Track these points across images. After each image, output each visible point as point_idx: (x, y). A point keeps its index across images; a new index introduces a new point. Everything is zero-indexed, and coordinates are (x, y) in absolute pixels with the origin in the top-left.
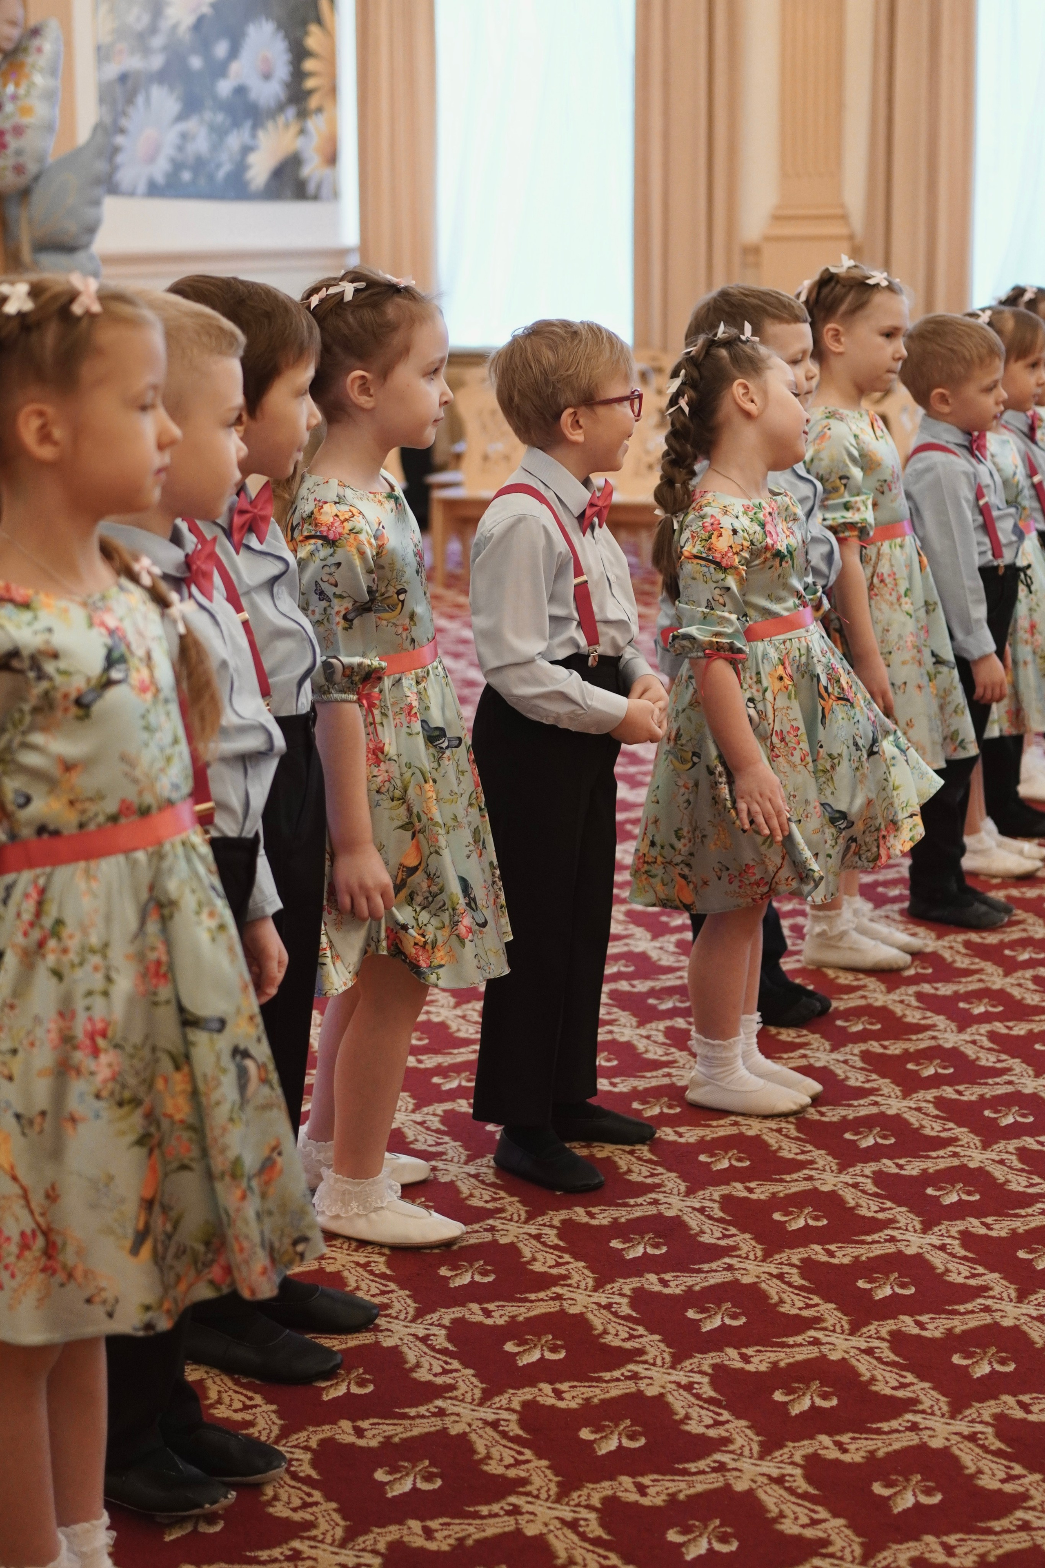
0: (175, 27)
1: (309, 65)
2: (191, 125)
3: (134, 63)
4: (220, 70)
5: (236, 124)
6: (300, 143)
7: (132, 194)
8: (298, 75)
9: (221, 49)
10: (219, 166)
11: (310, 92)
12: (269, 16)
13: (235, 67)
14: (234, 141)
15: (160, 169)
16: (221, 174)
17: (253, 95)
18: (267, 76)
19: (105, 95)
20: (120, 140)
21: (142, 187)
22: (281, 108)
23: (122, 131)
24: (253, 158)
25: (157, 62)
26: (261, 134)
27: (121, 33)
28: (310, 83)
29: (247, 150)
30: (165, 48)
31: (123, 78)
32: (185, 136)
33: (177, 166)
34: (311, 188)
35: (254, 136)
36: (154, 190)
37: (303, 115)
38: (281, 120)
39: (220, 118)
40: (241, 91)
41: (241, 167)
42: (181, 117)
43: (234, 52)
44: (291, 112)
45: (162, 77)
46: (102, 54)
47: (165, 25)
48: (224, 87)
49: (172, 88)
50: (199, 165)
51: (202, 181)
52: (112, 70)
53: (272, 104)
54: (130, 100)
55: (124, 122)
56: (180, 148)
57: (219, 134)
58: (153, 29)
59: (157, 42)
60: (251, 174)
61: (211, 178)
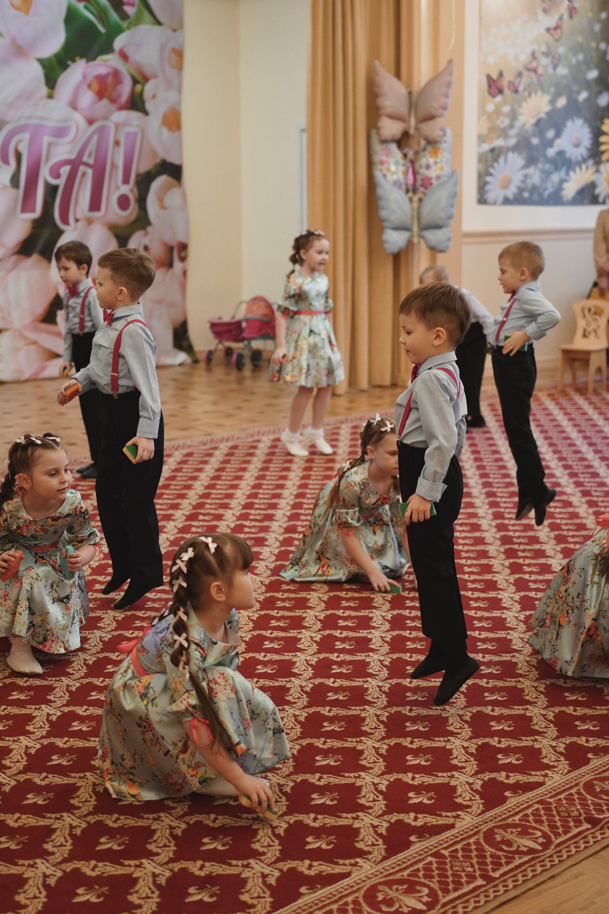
0: (523, 125)
1: (603, 139)
2: (531, 170)
3: (499, 143)
4: (550, 143)
5: (557, 169)
6: (595, 177)
7: (494, 203)
8: (596, 143)
9: (550, 134)
10: (545, 189)
11: (603, 152)
12: (579, 116)
13: (558, 142)
14: (555, 178)
15: (511, 192)
16: (546, 194)
17: (568, 155)
18: (577, 145)
19: (482, 158)
20: (488, 179)
21: (500, 200)
22: (584, 160)
23: (491, 174)
24: (566, 185)
25: (512, 142)
26: (572, 174)
27: (493, 129)
28: (603, 148)
29: (562, 181)
30: (517, 135)
31: (492, 150)
32: (526, 176)
33: (521, 190)
34: (601, 199)
35: (567, 174)
36: (507, 201)
37: (598, 164)
38: (584, 166)
39: (547, 166)
40: (561, 153)
41: (559, 189)
42: (524, 167)
43: (558, 134)
44: (591, 162)
45: (515, 148)
46: (482, 139)
47: (518, 124)
48: (551, 152)
49: (520, 153)
50: (534, 189)
51: (535, 197)
52: (486, 147)
53: (579, 158)
54: (496, 160)
55: (491, 170)
56: (524, 182)
57: (547, 175)
58: (511, 126)
59: (513, 132)
60: (563, 193)
61: (541, 195)
